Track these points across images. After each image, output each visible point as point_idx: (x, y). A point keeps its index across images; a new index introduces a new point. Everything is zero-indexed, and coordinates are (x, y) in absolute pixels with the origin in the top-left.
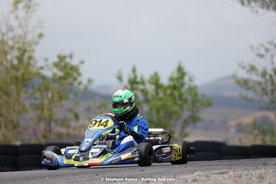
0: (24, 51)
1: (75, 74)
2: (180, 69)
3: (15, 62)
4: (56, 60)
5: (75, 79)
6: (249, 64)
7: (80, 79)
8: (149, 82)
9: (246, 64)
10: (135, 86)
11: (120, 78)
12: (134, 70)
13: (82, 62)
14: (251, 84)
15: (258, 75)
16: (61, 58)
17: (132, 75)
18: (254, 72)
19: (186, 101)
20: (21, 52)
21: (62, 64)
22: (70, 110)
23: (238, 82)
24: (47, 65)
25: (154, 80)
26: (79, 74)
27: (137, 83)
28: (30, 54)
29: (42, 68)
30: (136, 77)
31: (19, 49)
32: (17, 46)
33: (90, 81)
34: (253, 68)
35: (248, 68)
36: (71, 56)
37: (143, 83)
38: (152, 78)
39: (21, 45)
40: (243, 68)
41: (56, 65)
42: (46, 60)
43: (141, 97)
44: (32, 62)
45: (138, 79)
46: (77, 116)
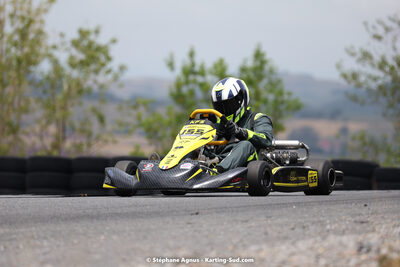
0: (31, 22)
1: (103, 59)
2: (258, 55)
3: (16, 38)
4: (76, 36)
5: (103, 65)
6: (361, 49)
7: (109, 65)
8: (211, 73)
9: (357, 50)
10: (191, 77)
11: (171, 65)
12: (192, 54)
13: (114, 41)
14: (362, 79)
15: (373, 65)
16: (83, 34)
17: (188, 62)
18: (367, 62)
19: (265, 102)
20: (26, 23)
21: (85, 43)
22: (94, 110)
23: (345, 76)
25: (219, 69)
26: (109, 59)
27: (195, 73)
29: (54, 47)
30: (193, 65)
31: (23, 18)
32: (19, 13)
33: (122, 68)
34: (366, 56)
35: (359, 55)
36: (97, 32)
37: (202, 73)
38: (215, 66)
39: (25, 14)
40: (353, 55)
41: (75, 44)
42: (62, 35)
43: (199, 94)
45: (197, 68)
46: (102, 119)
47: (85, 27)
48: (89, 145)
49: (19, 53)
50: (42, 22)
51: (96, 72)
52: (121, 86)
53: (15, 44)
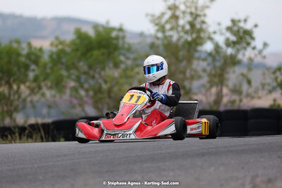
0: (197, 16)
3: (188, 27)
4: (229, 24)
5: (248, 44)
13: (256, 26)
16: (233, 21)
20: (194, 16)
21: (236, 28)
22: (243, 75)
24: (220, 30)
26: (253, 38)
28: (202, 18)
29: (215, 33)
31: (191, 13)
32: (188, 10)
33: (265, 45)
36: (245, 21)
39: (193, 10)
41: (229, 29)
42: (219, 24)
44: (204, 26)
46: (249, 82)
47: (236, 18)
48: (241, 101)
49: (189, 39)
50: (205, 15)
51: (245, 48)
52: (264, 57)
53: (186, 32)
